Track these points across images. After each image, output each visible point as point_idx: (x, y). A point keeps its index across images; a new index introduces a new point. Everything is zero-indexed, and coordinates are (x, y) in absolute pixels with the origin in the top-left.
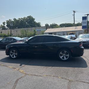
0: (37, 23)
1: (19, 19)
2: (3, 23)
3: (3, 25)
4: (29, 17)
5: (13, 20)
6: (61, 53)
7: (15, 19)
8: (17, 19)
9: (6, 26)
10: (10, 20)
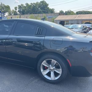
0: (50, 9)
1: (32, 4)
2: (15, 8)
3: (14, 10)
4: (42, 2)
5: (25, 5)
6: (44, 63)
7: (27, 4)
8: (29, 4)
9: (18, 11)
10: (22, 5)
